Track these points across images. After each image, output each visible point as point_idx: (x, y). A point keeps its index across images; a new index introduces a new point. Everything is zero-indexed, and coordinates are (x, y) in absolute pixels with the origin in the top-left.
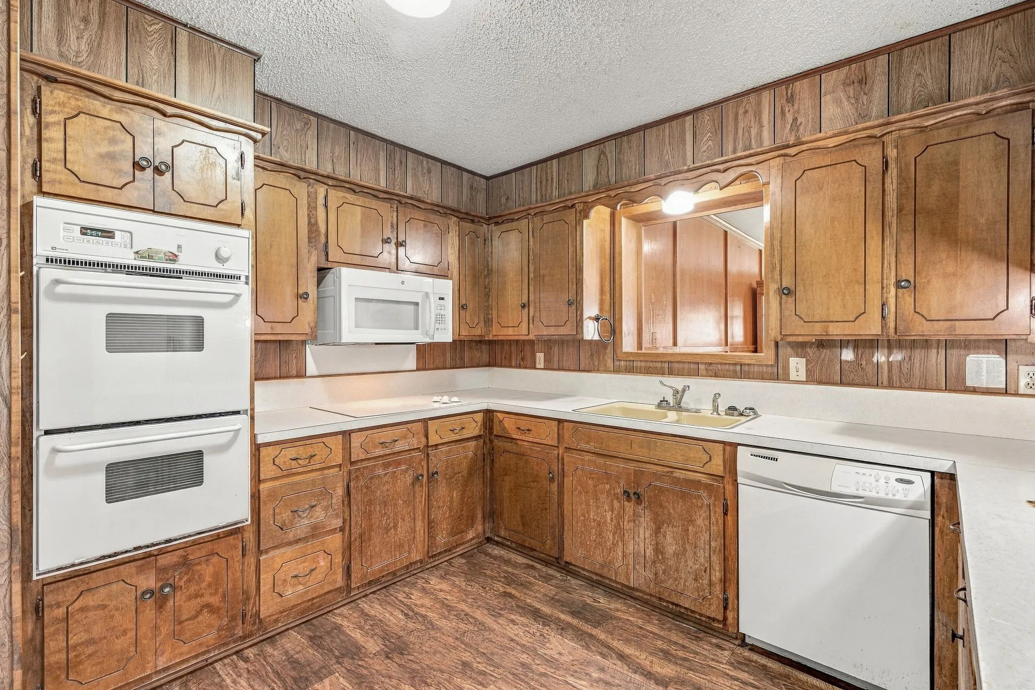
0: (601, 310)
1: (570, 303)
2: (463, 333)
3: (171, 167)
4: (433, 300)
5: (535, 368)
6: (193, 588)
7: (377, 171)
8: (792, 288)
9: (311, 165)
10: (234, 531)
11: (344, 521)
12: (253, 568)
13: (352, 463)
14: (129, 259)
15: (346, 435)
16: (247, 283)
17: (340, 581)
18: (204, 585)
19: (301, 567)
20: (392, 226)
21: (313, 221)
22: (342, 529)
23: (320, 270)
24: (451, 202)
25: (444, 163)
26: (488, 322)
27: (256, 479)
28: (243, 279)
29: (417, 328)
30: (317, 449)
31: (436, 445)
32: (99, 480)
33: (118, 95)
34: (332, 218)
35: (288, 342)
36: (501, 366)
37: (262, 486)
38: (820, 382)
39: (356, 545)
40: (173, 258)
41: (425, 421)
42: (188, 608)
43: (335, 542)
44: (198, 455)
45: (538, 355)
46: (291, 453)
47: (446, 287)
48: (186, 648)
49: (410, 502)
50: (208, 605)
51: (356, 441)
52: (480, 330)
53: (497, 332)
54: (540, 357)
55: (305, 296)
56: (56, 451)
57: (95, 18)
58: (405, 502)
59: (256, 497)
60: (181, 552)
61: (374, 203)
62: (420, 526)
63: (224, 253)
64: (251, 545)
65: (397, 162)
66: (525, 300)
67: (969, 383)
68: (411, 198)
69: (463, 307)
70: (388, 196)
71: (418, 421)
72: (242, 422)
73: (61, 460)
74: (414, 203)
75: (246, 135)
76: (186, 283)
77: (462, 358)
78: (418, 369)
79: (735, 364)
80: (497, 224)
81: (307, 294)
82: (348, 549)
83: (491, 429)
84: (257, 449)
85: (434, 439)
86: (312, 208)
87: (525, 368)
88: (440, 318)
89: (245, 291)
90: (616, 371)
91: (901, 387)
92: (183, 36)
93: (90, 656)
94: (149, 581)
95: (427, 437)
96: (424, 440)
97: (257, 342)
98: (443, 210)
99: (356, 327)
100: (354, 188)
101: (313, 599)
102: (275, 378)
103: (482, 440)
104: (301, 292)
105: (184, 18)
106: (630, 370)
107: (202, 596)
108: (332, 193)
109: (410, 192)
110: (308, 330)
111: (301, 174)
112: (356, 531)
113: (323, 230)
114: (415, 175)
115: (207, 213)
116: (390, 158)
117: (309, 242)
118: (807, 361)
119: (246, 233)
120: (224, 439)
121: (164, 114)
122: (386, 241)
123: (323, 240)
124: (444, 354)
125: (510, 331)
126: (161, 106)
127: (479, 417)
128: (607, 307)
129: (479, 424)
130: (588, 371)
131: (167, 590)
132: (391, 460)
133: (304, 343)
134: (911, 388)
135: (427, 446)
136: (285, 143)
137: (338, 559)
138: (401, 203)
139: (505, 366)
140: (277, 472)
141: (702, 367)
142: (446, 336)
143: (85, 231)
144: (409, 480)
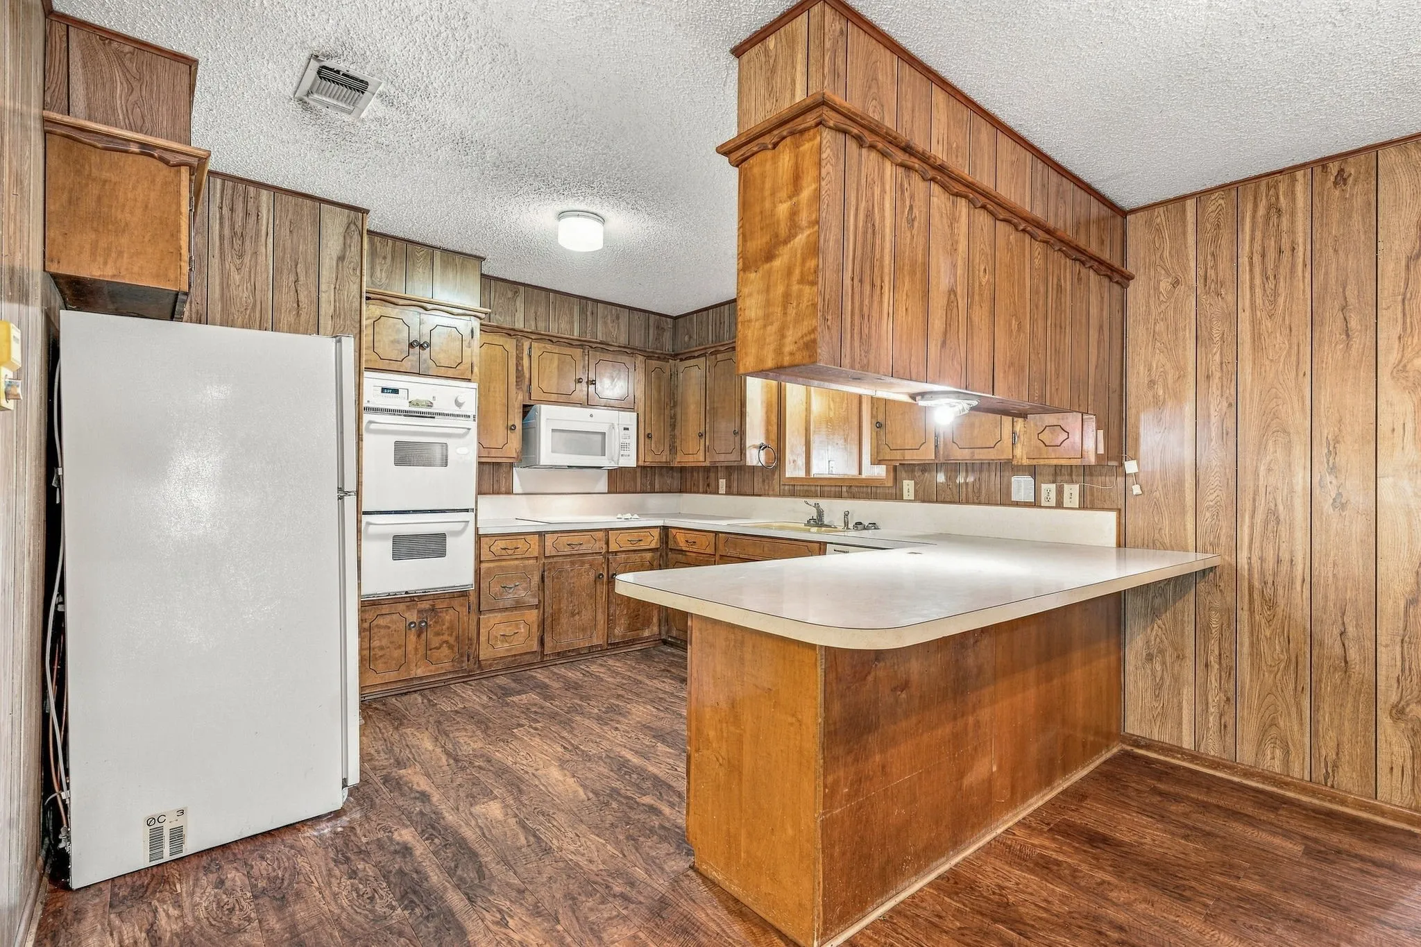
0: (767, 438)
1: (735, 433)
2: (649, 459)
3: (429, 345)
4: (618, 431)
5: (718, 494)
6: (438, 628)
7: (572, 323)
8: (883, 423)
9: (519, 325)
10: (464, 594)
11: (539, 601)
12: (475, 623)
13: (545, 557)
14: (406, 407)
15: (541, 535)
16: (474, 420)
17: (535, 647)
18: (444, 627)
19: (508, 629)
20: (584, 367)
21: (520, 368)
22: (537, 607)
23: (525, 406)
24: (638, 342)
25: (630, 308)
26: (673, 449)
27: (479, 560)
28: (472, 417)
29: (603, 454)
30: (520, 544)
31: (616, 552)
32: (389, 544)
33: (402, 302)
34: (535, 365)
35: (499, 464)
36: (691, 492)
37: (484, 566)
38: (924, 501)
39: (548, 622)
40: (430, 405)
41: (607, 531)
42: (435, 642)
43: (533, 616)
44: (443, 536)
45: (721, 481)
46: (502, 543)
47: (630, 419)
48: (433, 667)
49: (593, 596)
50: (447, 642)
51: (549, 540)
52: (664, 457)
53: (680, 460)
54: (722, 482)
55: (513, 428)
56: (368, 524)
57: (389, 257)
58: (587, 595)
59: (478, 572)
60: (431, 602)
61: (568, 351)
62: (601, 618)
63: (460, 401)
64: (474, 607)
65: (589, 313)
66: (702, 430)
67: (1014, 498)
68: (601, 343)
69: (649, 436)
70: (582, 344)
71: (600, 530)
72: (470, 516)
73: (372, 529)
74: (603, 347)
75: (475, 316)
76: (438, 421)
77: (652, 485)
78: (609, 492)
79: (867, 487)
80: (681, 360)
81: (513, 425)
82: (542, 624)
83: (667, 543)
84: (479, 537)
85: (613, 547)
86: (519, 359)
87: (711, 493)
88: (624, 446)
89: (473, 425)
90: (782, 495)
91: (974, 503)
92: (438, 253)
93: (381, 656)
94: (413, 616)
95: (607, 543)
96: (604, 546)
97: (480, 463)
98: (629, 350)
99: (552, 452)
100: (550, 339)
101: (515, 655)
102: (489, 494)
103: (659, 553)
104: (510, 424)
105: (439, 244)
106: (793, 494)
107: (443, 634)
108: (535, 345)
109: (600, 338)
110: (515, 455)
111: (511, 333)
112: (549, 610)
113: (527, 375)
114: (605, 323)
115: (450, 373)
116: (583, 311)
117: (517, 385)
118: (916, 484)
119: (475, 385)
120: (460, 527)
121: (426, 309)
122: (579, 381)
123: (527, 382)
124: (635, 479)
125: (691, 458)
126: (424, 305)
127: (656, 533)
128: (774, 436)
129: (656, 538)
130: (760, 495)
131: (423, 624)
132: (577, 558)
133: (511, 465)
134: (980, 503)
135: (608, 552)
136: (500, 310)
137: (535, 629)
138: (591, 347)
139: (695, 492)
140: (491, 557)
141: (844, 489)
142: (631, 462)
143: (383, 390)
144: (592, 576)
